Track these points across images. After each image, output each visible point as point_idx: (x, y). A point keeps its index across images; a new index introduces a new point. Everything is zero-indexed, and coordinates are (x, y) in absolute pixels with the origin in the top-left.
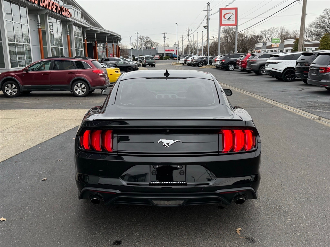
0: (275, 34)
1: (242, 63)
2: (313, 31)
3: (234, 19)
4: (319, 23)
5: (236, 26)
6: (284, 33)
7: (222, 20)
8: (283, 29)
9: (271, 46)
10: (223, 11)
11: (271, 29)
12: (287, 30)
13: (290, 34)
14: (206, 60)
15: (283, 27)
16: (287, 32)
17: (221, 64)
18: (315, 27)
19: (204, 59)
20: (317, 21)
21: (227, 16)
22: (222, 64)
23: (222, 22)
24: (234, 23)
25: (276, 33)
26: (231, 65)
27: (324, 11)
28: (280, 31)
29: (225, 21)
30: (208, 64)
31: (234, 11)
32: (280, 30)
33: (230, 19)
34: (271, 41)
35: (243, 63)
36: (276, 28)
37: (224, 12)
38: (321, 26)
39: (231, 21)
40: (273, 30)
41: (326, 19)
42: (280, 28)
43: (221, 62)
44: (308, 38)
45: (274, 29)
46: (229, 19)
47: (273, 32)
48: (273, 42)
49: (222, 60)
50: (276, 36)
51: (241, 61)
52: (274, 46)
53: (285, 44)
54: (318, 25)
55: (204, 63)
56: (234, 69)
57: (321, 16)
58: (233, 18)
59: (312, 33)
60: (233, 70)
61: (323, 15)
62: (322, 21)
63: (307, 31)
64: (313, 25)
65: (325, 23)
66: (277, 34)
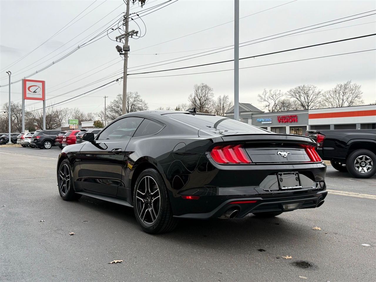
0: (69, 116)
1: (67, 140)
2: (109, 115)
3: (41, 93)
4: (114, 108)
5: (43, 101)
6: (78, 115)
7: (27, 93)
8: (77, 111)
9: (69, 127)
10: (27, 82)
11: (64, 110)
12: (82, 112)
13: (86, 116)
14: (5, 137)
15: (78, 109)
16: (82, 114)
17: (34, 141)
18: (111, 111)
19: (2, 136)
20: (112, 106)
21: (32, 89)
22: (36, 141)
23: (27, 95)
24: (41, 97)
25: (70, 114)
26: (48, 143)
27: (118, 96)
28: (74, 113)
29: (30, 94)
30: (10, 142)
31: (40, 84)
32: (74, 111)
33: (36, 92)
34: (68, 122)
35: (69, 140)
36: (69, 108)
37: (28, 84)
38: (116, 111)
39: (37, 94)
40: (66, 111)
41: (120, 105)
42: (74, 110)
43: (35, 139)
44: (103, 121)
45: (68, 110)
46: (34, 92)
47: (66, 113)
48: (71, 123)
49: (36, 137)
50: (71, 117)
51: (65, 137)
52: (72, 128)
53: (82, 126)
54: (113, 109)
55: (2, 142)
56: (51, 147)
57: (115, 100)
58: (40, 91)
59: (107, 116)
60: (50, 149)
61: (117, 99)
62: (116, 105)
63: (102, 114)
64: (108, 109)
65: (119, 108)
66: (71, 116)
